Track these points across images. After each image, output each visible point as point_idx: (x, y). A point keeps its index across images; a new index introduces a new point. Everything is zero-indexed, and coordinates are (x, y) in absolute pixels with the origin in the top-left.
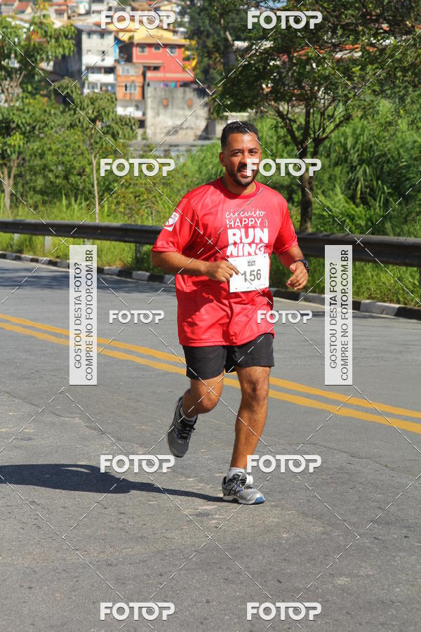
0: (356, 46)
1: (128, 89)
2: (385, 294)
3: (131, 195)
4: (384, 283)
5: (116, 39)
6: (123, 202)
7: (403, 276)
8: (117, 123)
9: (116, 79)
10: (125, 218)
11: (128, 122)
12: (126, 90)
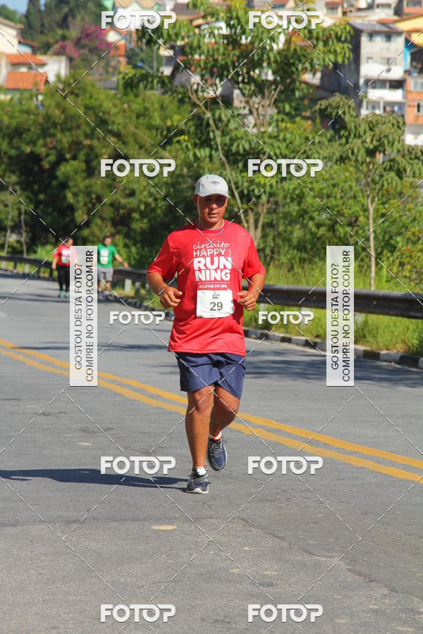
1: (421, 109)
3: (419, 254)
5: (407, 41)
6: (409, 263)
8: (403, 156)
9: (405, 97)
10: (410, 285)
11: (419, 154)
12: (419, 111)
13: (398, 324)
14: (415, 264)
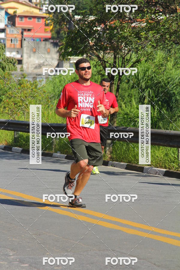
0: (143, 20)
1: (13, 41)
2: (158, 163)
3: (12, 103)
4: (158, 157)
5: (7, 13)
6: (7, 107)
7: (168, 153)
8: (5, 61)
9: (6, 36)
10: (8, 116)
11: (11, 61)
12: (11, 42)
13: (3, 133)
14: (10, 108)
